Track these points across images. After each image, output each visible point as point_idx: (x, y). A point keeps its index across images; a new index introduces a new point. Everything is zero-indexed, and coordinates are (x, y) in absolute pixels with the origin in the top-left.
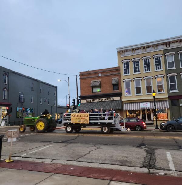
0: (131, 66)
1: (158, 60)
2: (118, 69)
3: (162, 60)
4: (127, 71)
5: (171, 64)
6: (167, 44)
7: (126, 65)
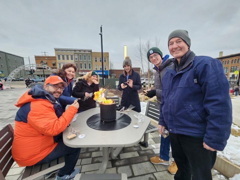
0: (61, 57)
1: (72, 56)
2: (54, 58)
3: (73, 56)
4: (59, 59)
5: (76, 59)
6: (75, 51)
7: (59, 56)
